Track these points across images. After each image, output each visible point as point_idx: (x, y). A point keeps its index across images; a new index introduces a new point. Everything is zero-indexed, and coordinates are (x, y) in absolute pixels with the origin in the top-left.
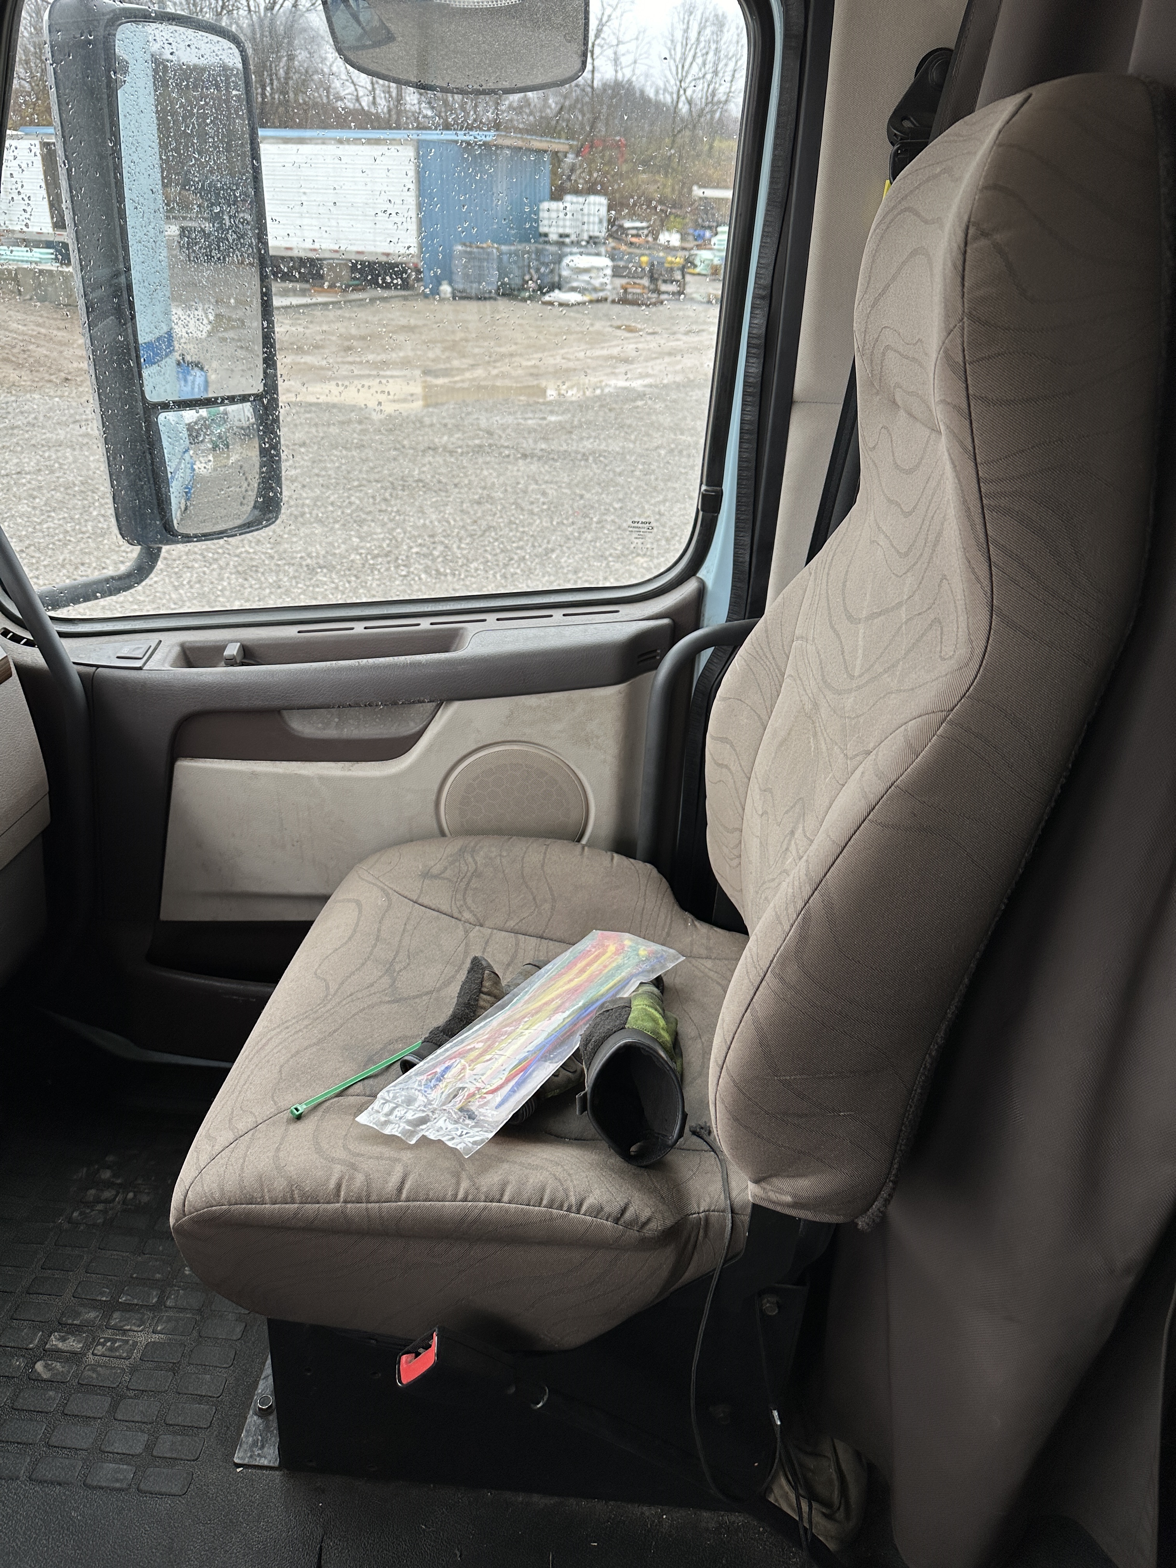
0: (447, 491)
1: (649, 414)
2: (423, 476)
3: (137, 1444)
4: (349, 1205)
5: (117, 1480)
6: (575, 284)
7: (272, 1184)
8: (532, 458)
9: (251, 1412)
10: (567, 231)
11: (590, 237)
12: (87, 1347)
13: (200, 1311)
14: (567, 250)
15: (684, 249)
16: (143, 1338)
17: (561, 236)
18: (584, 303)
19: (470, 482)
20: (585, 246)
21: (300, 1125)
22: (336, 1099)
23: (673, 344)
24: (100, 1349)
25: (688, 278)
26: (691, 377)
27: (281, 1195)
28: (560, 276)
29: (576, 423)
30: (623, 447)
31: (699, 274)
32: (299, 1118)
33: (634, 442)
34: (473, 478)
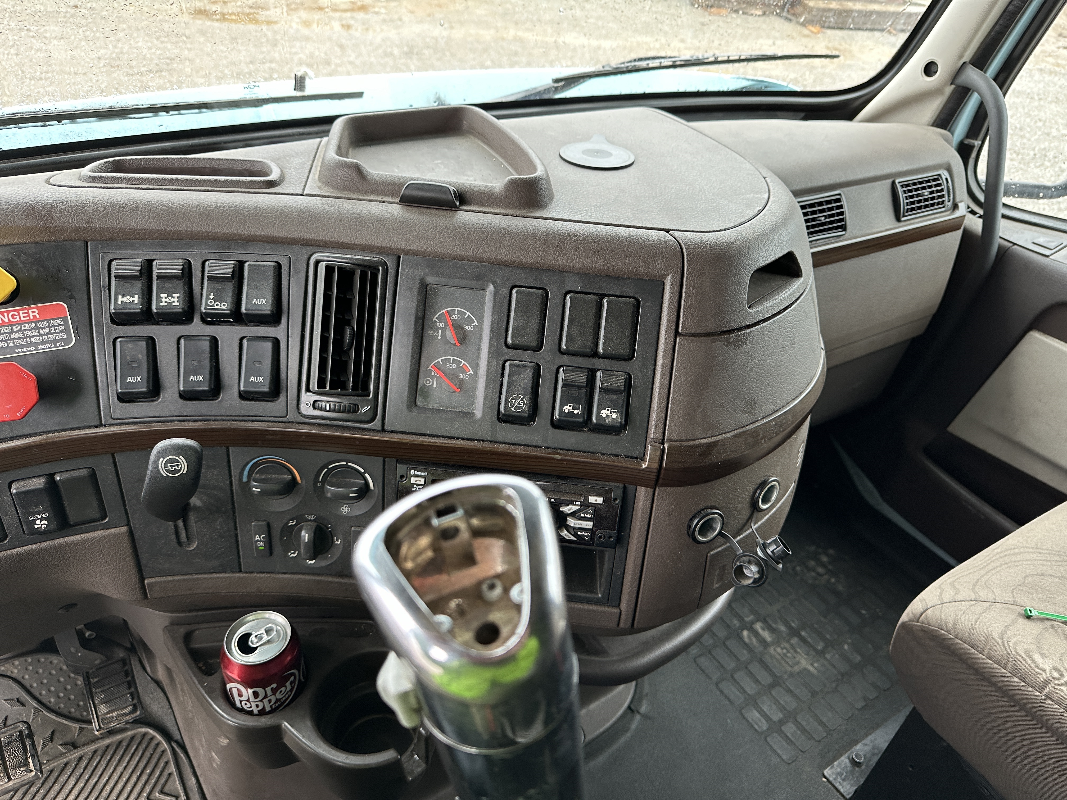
3: (777, 716)
4: (1049, 701)
5: (757, 724)
7: (996, 646)
9: (847, 755)
12: (773, 643)
13: (842, 675)
16: (804, 663)
21: (1026, 622)
22: (1062, 625)
24: (779, 650)
27: (999, 658)
32: (1029, 617)
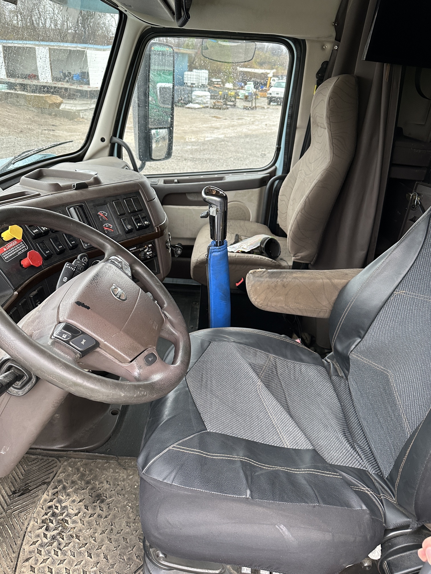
0: (160, 170)
1: (226, 147)
2: (151, 165)
6: (197, 101)
8: (188, 160)
10: (194, 82)
11: (202, 85)
14: (194, 89)
15: (234, 89)
17: (192, 84)
18: (201, 108)
19: (168, 168)
20: (200, 88)
23: (233, 123)
25: (237, 100)
26: (240, 134)
28: (191, 98)
29: (202, 149)
30: (218, 157)
31: (241, 99)
33: (222, 156)
34: (169, 166)
